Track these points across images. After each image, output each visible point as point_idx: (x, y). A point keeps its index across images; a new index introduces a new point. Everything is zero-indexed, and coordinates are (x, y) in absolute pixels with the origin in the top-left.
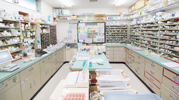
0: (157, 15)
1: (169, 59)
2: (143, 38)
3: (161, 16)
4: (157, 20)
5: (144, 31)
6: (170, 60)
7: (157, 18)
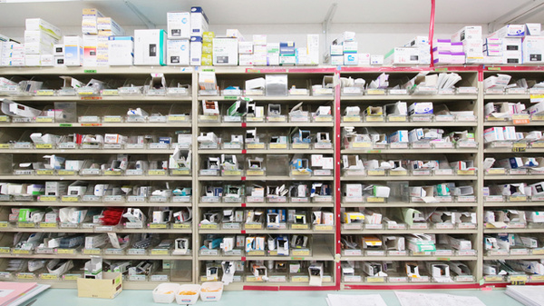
0: (170, 27)
1: (275, 289)
2: (32, 189)
3: (199, 39)
4: (173, 59)
5: (43, 130)
6: (283, 288)
7: (174, 49)
